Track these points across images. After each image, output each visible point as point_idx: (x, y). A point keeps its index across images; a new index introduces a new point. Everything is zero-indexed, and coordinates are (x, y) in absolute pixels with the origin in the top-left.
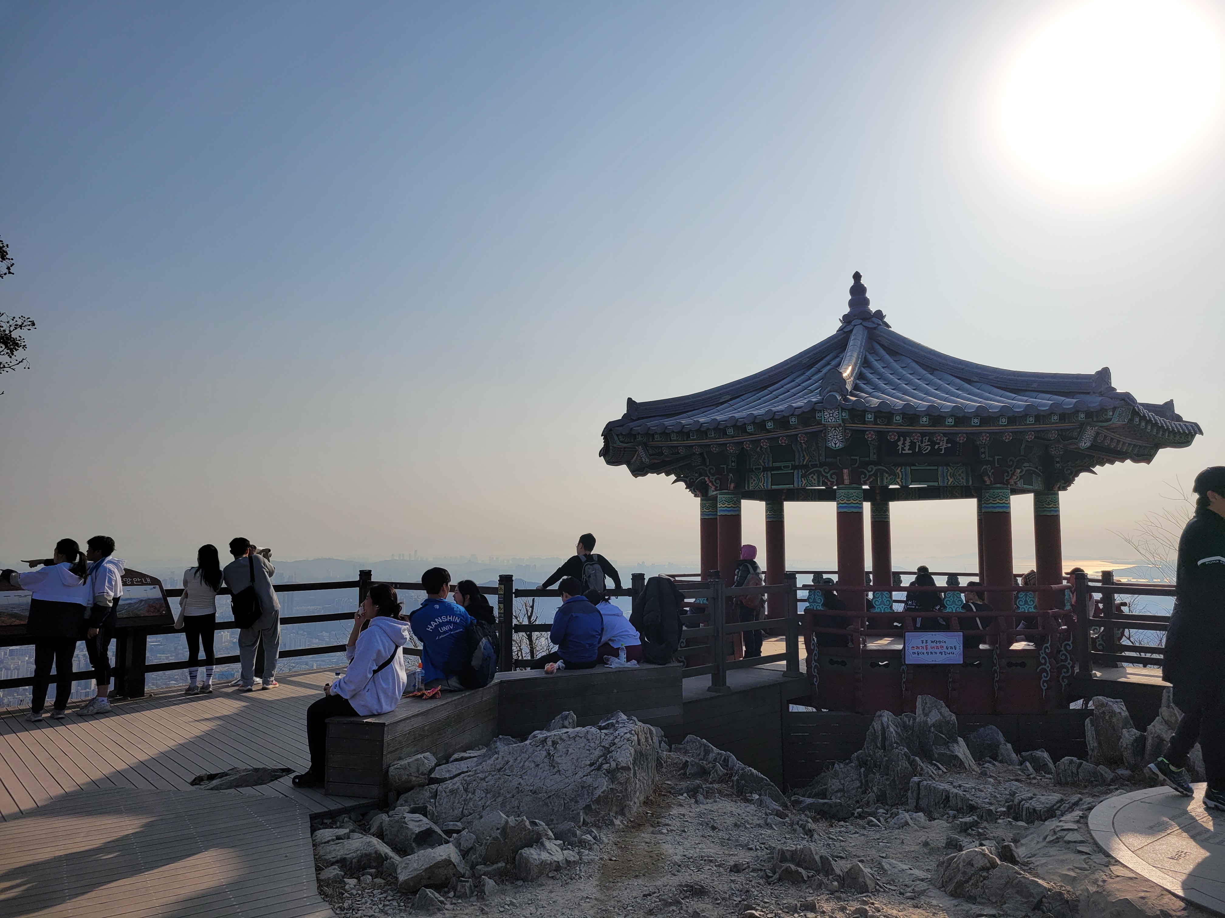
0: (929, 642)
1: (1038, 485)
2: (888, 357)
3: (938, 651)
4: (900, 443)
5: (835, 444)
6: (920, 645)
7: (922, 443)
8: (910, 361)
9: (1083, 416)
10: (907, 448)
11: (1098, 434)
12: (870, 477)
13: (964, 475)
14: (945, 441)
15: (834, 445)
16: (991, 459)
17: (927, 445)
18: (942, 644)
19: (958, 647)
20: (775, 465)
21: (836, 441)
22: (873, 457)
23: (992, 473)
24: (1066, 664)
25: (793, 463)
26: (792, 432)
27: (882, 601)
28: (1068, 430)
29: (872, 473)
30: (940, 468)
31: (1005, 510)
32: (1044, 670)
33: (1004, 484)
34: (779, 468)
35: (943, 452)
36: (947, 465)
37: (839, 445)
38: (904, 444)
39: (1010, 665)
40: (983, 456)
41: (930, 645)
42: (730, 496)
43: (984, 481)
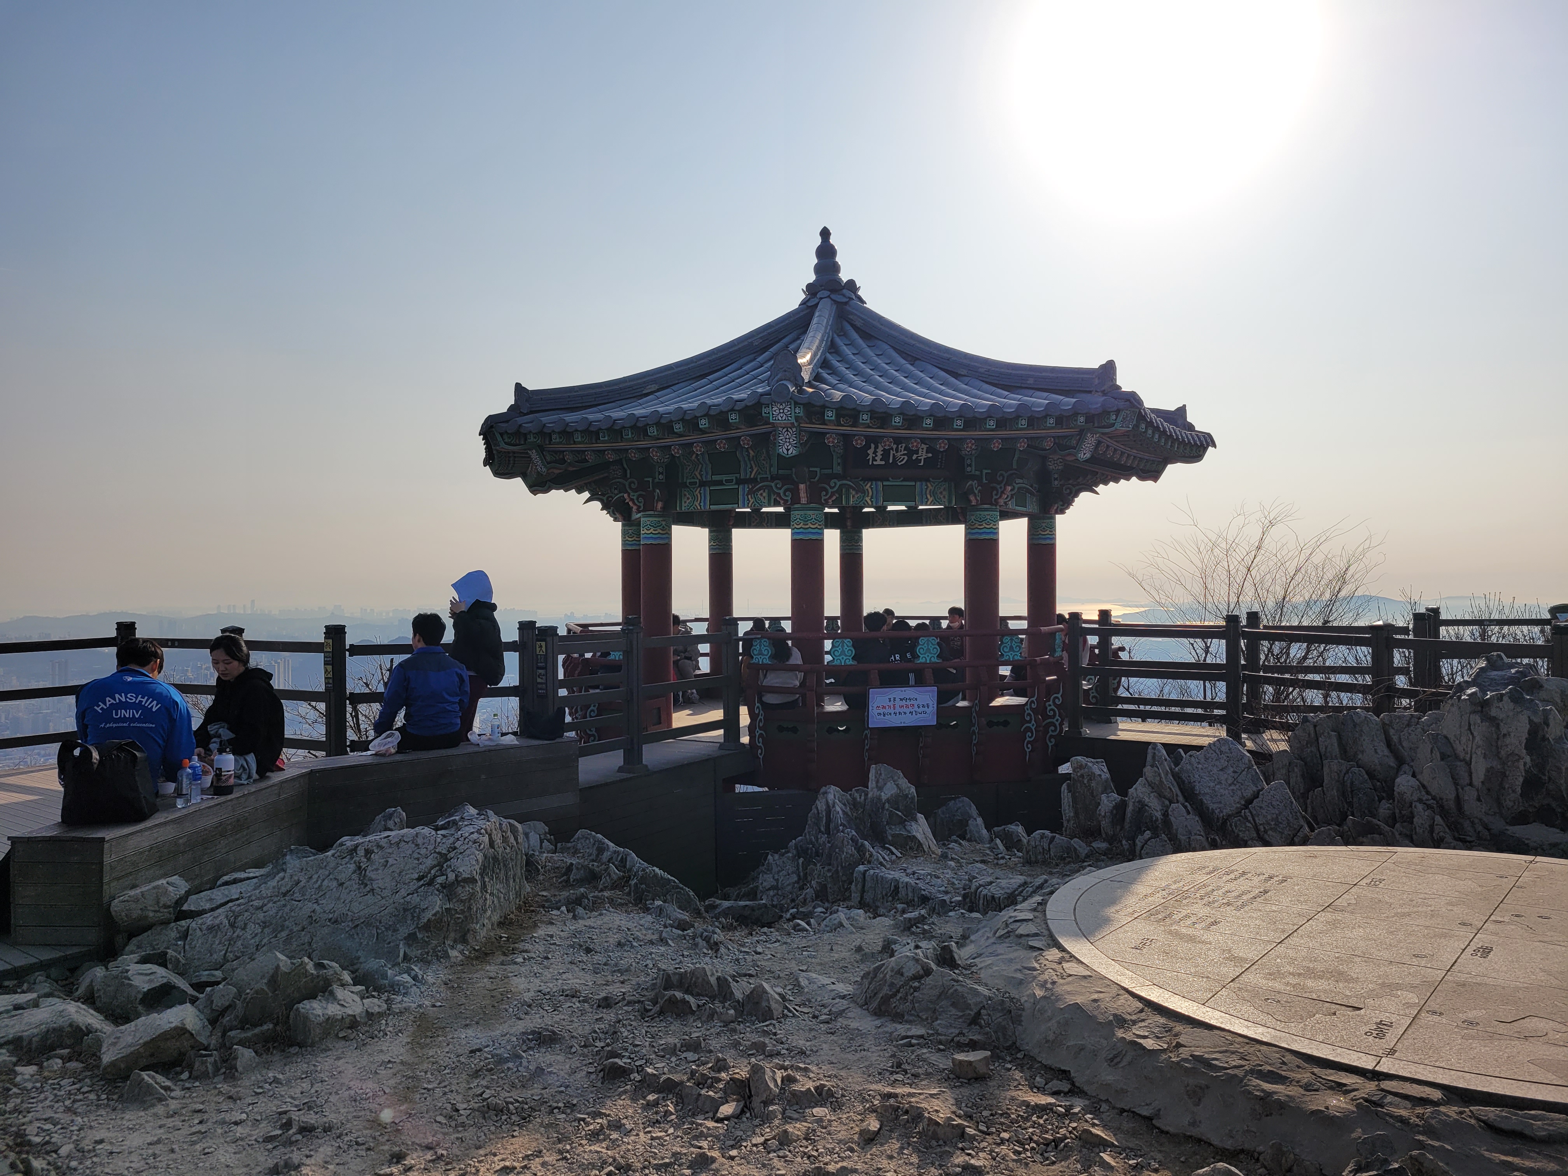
0: (897, 700)
1: (1032, 507)
2: (860, 341)
3: (907, 711)
4: (870, 452)
5: (788, 450)
6: (887, 703)
7: (897, 451)
8: (887, 347)
9: (1082, 419)
10: (878, 458)
11: (1099, 443)
12: (833, 494)
13: (945, 493)
14: (925, 450)
15: (786, 452)
16: (977, 473)
17: (904, 455)
18: (912, 702)
19: (931, 705)
20: (716, 478)
21: (788, 446)
22: (838, 469)
23: (979, 491)
24: (1054, 720)
25: (738, 475)
26: (733, 433)
27: (843, 651)
28: (1065, 437)
29: (835, 489)
30: (918, 484)
31: (991, 536)
32: (1029, 729)
33: (991, 504)
34: (720, 483)
35: (922, 464)
36: (927, 480)
37: (793, 452)
38: (875, 452)
39: (990, 724)
40: (969, 469)
41: (898, 703)
42: (657, 519)
43: (970, 501)
